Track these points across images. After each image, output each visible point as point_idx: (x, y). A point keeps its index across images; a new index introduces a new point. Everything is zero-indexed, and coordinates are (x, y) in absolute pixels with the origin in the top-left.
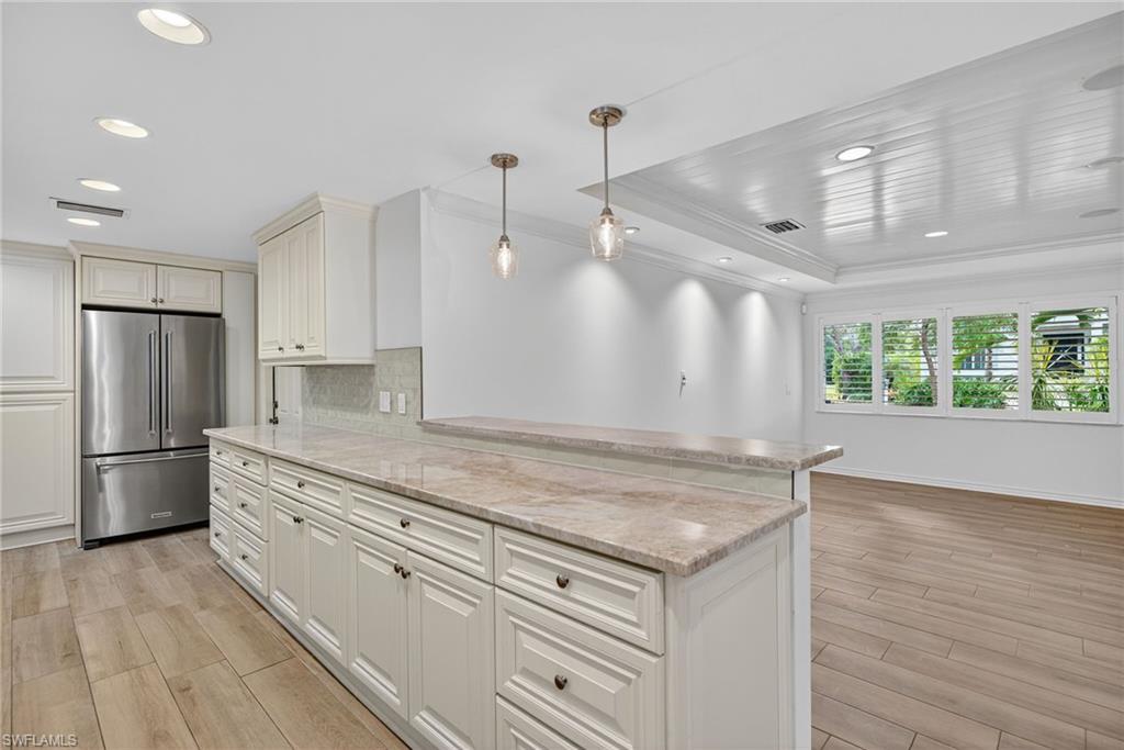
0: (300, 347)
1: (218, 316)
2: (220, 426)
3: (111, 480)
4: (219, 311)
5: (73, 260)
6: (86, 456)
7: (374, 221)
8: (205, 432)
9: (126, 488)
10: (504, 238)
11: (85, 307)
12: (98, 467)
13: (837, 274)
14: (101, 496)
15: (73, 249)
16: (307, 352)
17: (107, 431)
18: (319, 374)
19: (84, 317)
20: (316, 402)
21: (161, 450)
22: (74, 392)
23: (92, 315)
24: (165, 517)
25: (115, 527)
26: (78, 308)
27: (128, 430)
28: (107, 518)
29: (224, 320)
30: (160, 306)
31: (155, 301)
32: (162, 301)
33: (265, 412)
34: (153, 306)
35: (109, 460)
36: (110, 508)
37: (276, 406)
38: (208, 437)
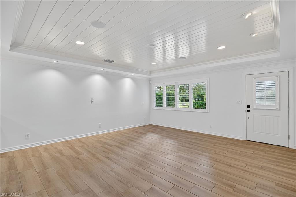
13: (150, 73)
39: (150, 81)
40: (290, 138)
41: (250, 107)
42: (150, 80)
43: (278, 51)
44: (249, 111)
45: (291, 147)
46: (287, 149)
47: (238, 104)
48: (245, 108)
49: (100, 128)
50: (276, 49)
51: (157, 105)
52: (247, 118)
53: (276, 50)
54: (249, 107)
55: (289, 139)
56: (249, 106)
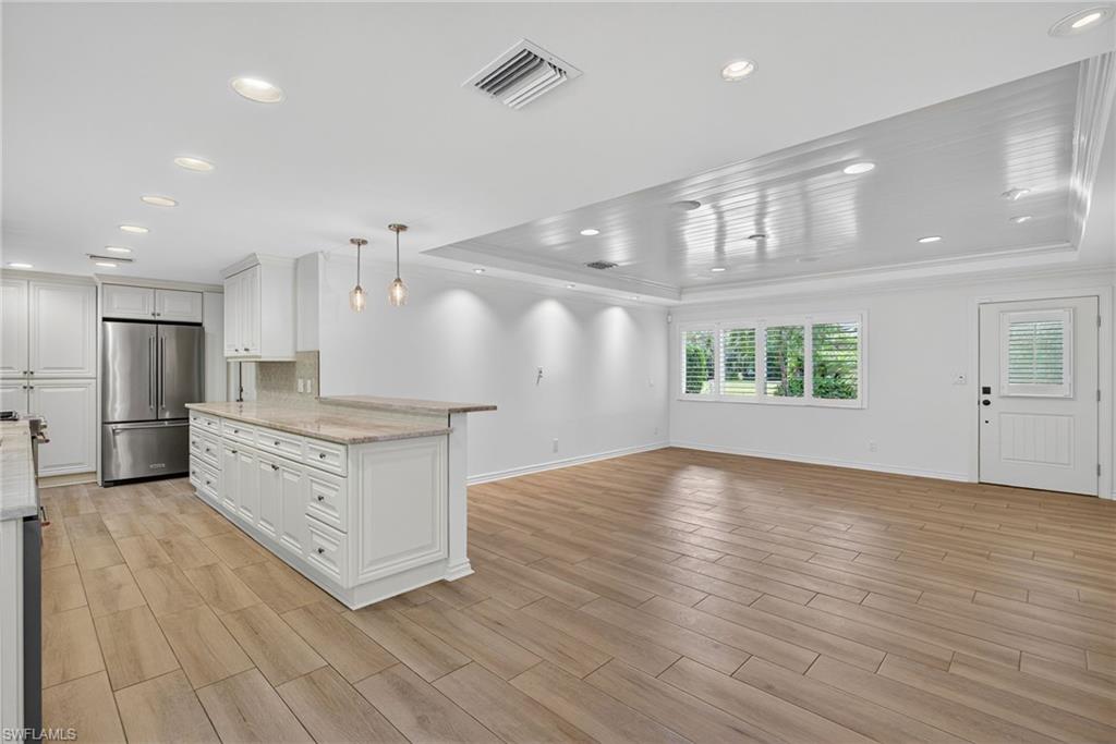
0: (246, 350)
1: (200, 325)
2: (200, 402)
3: (121, 441)
4: (199, 321)
5: (96, 287)
6: (104, 423)
7: (296, 269)
8: (186, 405)
9: (132, 445)
10: (358, 288)
11: (105, 319)
12: (114, 431)
13: (681, 293)
14: (114, 451)
15: (97, 279)
16: (252, 353)
17: (118, 406)
18: (265, 367)
19: (104, 326)
20: (265, 388)
21: (157, 420)
22: (96, 378)
23: (109, 324)
24: (160, 467)
25: (124, 473)
26: (100, 320)
27: (134, 405)
28: (118, 466)
29: (203, 329)
30: (157, 318)
31: (153, 314)
32: (159, 315)
33: (234, 395)
34: (152, 318)
35: (120, 426)
36: (120, 460)
37: (241, 390)
38: (188, 409)
39: (669, 314)
40: (1102, 472)
41: (989, 393)
42: (669, 312)
43: (1072, 246)
44: (987, 403)
45: (1104, 495)
46: (1093, 499)
47: (956, 383)
48: (975, 394)
49: (556, 451)
50: (1068, 241)
51: (692, 389)
52: (983, 422)
53: (1068, 244)
54: (987, 391)
55: (1099, 474)
56: (989, 388)
